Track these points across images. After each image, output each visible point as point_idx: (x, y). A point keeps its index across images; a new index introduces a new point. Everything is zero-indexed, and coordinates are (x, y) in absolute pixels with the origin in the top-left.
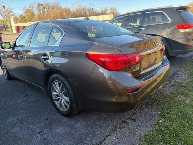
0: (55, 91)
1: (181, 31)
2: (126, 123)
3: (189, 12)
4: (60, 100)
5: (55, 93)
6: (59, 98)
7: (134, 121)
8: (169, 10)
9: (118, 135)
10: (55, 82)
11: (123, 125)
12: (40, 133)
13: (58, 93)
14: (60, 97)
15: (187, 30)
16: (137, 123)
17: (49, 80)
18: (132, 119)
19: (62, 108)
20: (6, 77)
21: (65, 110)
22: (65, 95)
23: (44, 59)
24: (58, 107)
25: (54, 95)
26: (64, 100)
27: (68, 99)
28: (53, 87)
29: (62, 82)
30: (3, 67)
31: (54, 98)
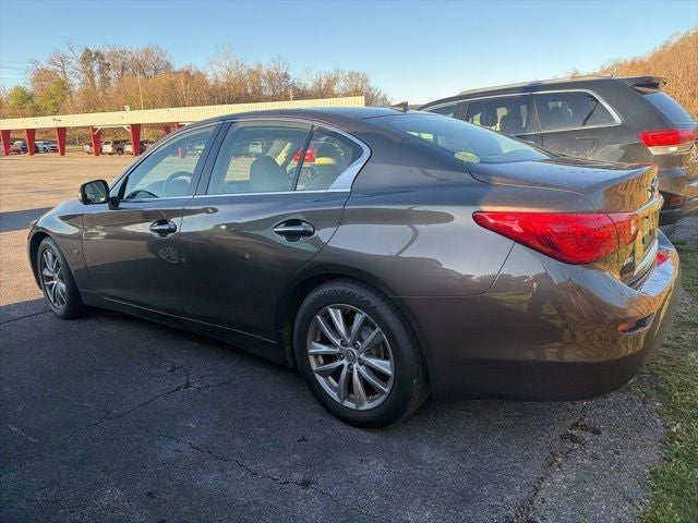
0: (326, 341)
1: (655, 151)
2: (573, 439)
3: (663, 94)
4: (345, 370)
5: (324, 349)
6: (342, 366)
7: (599, 433)
8: (606, 85)
9: (572, 477)
10: (331, 310)
11: (569, 445)
12: (306, 484)
13: (335, 346)
14: (345, 362)
15: (673, 149)
16: (606, 438)
17: (298, 310)
18: (585, 428)
19: (350, 400)
20: (60, 308)
21: (367, 406)
22: (369, 354)
23: (291, 236)
24: (334, 395)
25: (316, 355)
26: (362, 369)
27: (384, 366)
28: (318, 327)
29: (365, 307)
30: (46, 273)
31: (314, 368)
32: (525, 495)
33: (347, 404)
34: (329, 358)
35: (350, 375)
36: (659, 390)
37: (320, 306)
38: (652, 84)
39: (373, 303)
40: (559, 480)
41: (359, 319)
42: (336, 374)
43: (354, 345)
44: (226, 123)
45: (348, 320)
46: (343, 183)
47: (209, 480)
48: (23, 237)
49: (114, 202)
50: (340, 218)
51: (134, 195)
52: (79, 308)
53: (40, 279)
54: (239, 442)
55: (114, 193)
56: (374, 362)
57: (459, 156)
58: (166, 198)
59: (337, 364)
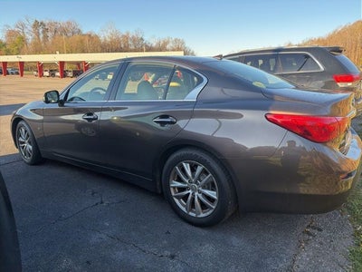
0: (180, 180)
1: (341, 85)
2: (308, 233)
3: (343, 55)
4: (190, 196)
5: (179, 184)
6: (189, 194)
7: (320, 230)
9: (311, 254)
10: (184, 164)
11: (307, 237)
12: (172, 257)
13: (185, 183)
14: (190, 192)
15: (350, 84)
16: (325, 233)
17: (165, 162)
18: (314, 228)
19: (193, 212)
20: (28, 159)
21: (202, 215)
22: (204, 188)
23: (162, 124)
24: (184, 209)
25: (174, 188)
26: (200, 196)
27: (213, 194)
28: (176, 172)
29: (203, 162)
30: (21, 139)
31: (173, 194)
32: (289, 263)
33: (190, 213)
34: (181, 189)
35: (193, 199)
37: (178, 162)
38: (339, 50)
39: (208, 160)
40: (305, 256)
41: (199, 169)
42: (185, 198)
43: (196, 183)
44: (126, 63)
45: (193, 169)
46: (192, 96)
47: (120, 255)
48: (8, 119)
49: (61, 103)
50: (191, 115)
51: (72, 99)
52: (39, 159)
53: (17, 143)
54: (133, 234)
55: (62, 97)
56: (207, 192)
57: (255, 84)
58: (90, 101)
59: (187, 192)
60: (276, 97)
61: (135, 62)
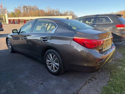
1: (119, 28)
2: (91, 80)
4: (52, 65)
5: (49, 61)
7: (96, 79)
8: (111, 16)
9: (88, 87)
10: (50, 54)
11: (90, 81)
12: (41, 84)
14: (52, 63)
15: (122, 28)
16: (97, 80)
17: (45, 54)
18: (94, 78)
19: (53, 70)
20: (10, 51)
21: (55, 71)
22: (56, 62)
23: (44, 41)
24: (50, 69)
25: (48, 62)
27: (58, 64)
28: (48, 57)
29: (55, 54)
30: (9, 45)
31: (47, 64)
32: (78, 89)
34: (50, 62)
35: (53, 66)
36: (110, 72)
37: (48, 54)
38: (120, 15)
41: (54, 56)
42: (51, 65)
43: (53, 60)
47: (26, 82)
48: (5, 38)
49: (19, 33)
51: (22, 32)
54: (33, 76)
55: (19, 32)
56: (56, 64)
57: (73, 28)
59: (51, 63)
60: (78, 33)
61: (39, 20)
